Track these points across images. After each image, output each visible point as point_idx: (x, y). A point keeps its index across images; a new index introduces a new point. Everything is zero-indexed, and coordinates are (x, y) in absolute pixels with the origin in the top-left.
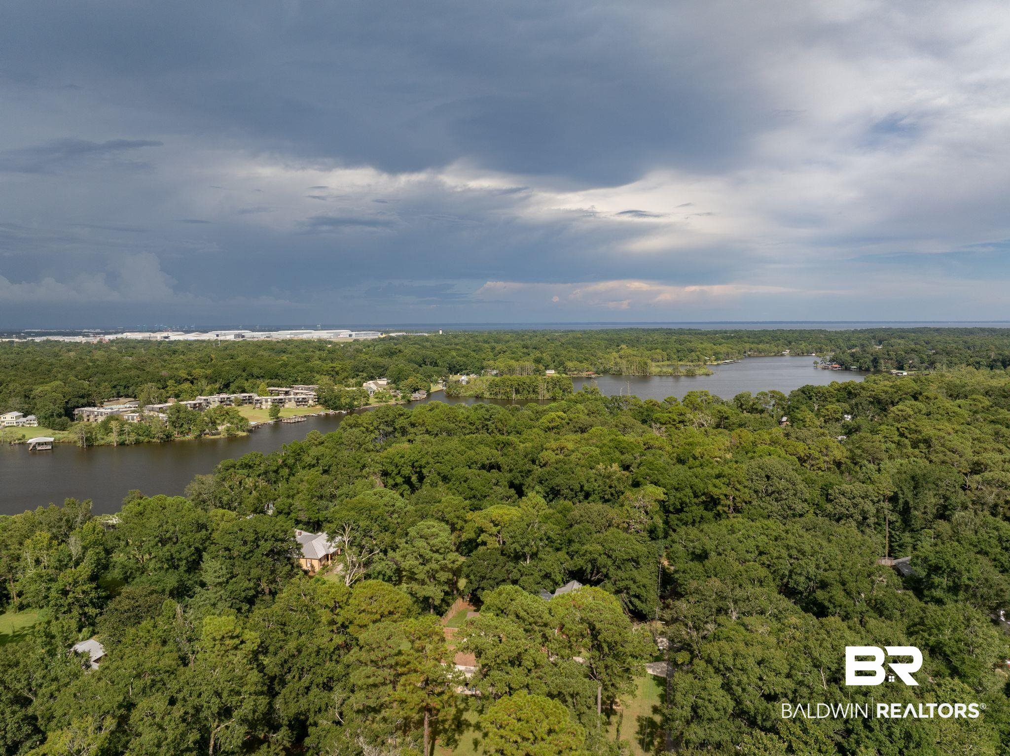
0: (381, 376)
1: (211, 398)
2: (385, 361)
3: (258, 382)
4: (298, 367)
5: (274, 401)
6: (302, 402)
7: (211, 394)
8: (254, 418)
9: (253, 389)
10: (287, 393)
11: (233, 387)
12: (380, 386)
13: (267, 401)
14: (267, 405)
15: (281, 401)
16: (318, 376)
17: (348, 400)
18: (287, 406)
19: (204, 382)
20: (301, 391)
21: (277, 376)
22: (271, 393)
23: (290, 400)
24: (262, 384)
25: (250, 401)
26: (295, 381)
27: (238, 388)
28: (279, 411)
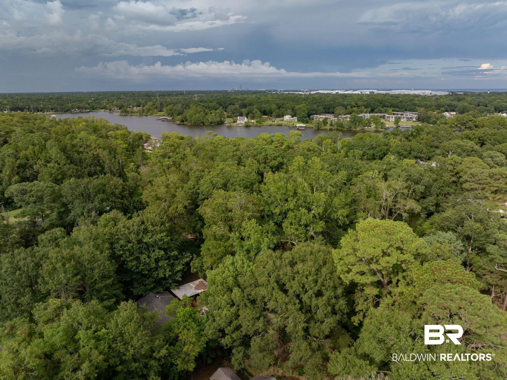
0: (453, 111)
1: (366, 115)
2: (455, 103)
3: (388, 109)
4: (408, 103)
5: (396, 118)
6: (409, 119)
7: (366, 113)
8: (388, 125)
9: (386, 112)
10: (402, 115)
11: (376, 110)
12: (451, 115)
13: (392, 117)
14: (393, 119)
15: (400, 118)
16: (418, 108)
17: (435, 119)
18: (402, 120)
19: (363, 107)
20: (409, 114)
21: (397, 107)
22: (394, 114)
23: (404, 117)
24: (390, 110)
25: (384, 117)
26: (406, 110)
27: (379, 110)
28: (399, 122)
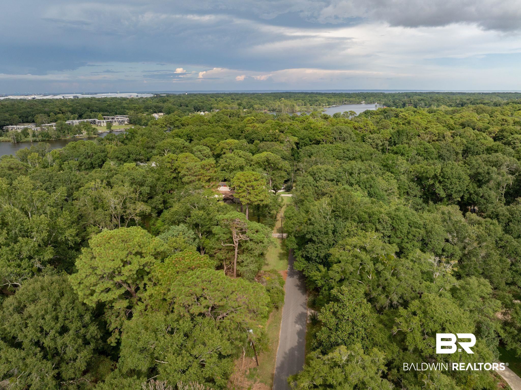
0: (161, 112)
1: (74, 121)
2: (161, 104)
3: (97, 113)
4: (117, 107)
5: (107, 122)
6: (121, 123)
7: (74, 119)
8: (100, 130)
9: (95, 117)
10: (113, 119)
11: (84, 116)
12: (160, 116)
13: (103, 122)
14: (104, 124)
15: (111, 122)
16: (127, 111)
17: (146, 121)
18: (114, 124)
19: (69, 113)
20: (120, 118)
21: (106, 111)
22: (104, 119)
23: (115, 121)
24: (100, 115)
25: (94, 122)
26: (116, 114)
27: (88, 116)
28: (111, 126)
